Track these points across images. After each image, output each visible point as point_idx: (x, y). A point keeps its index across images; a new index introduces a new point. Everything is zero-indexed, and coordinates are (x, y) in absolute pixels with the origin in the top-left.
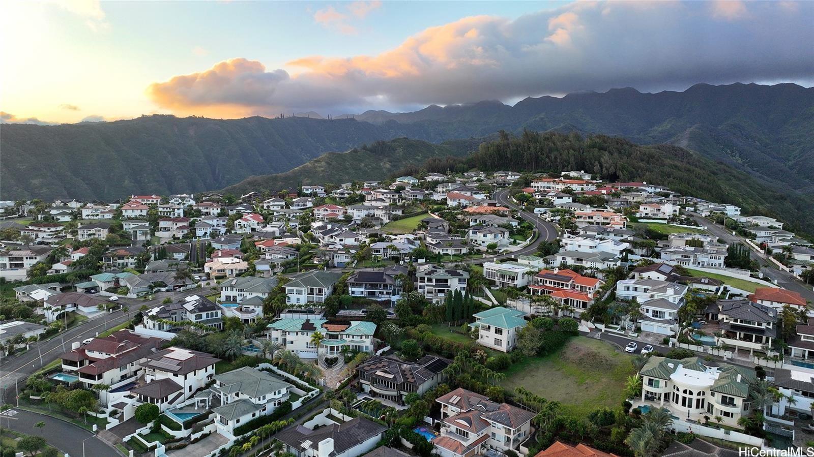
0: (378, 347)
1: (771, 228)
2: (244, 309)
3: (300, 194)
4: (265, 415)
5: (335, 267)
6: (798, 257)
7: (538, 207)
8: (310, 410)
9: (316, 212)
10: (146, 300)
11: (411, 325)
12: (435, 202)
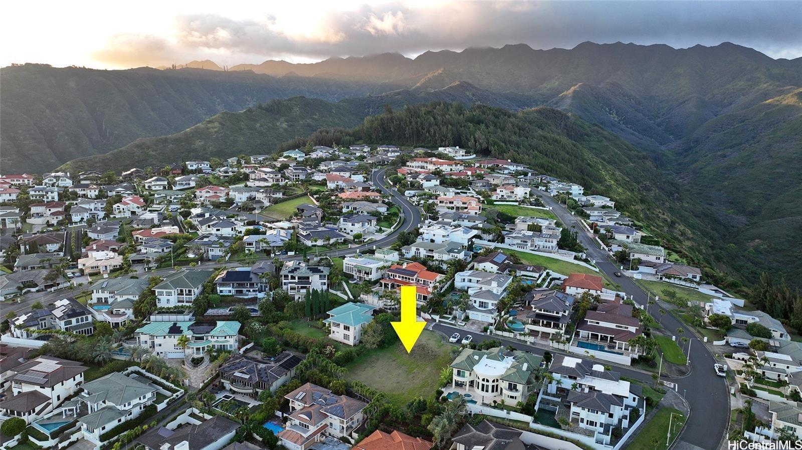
0: (243, 343)
1: (604, 207)
2: (114, 312)
3: (185, 171)
4: (131, 420)
5: (209, 260)
6: (618, 237)
7: (408, 190)
8: (174, 411)
9: (198, 193)
10: (14, 303)
11: (274, 322)
12: (316, 183)
